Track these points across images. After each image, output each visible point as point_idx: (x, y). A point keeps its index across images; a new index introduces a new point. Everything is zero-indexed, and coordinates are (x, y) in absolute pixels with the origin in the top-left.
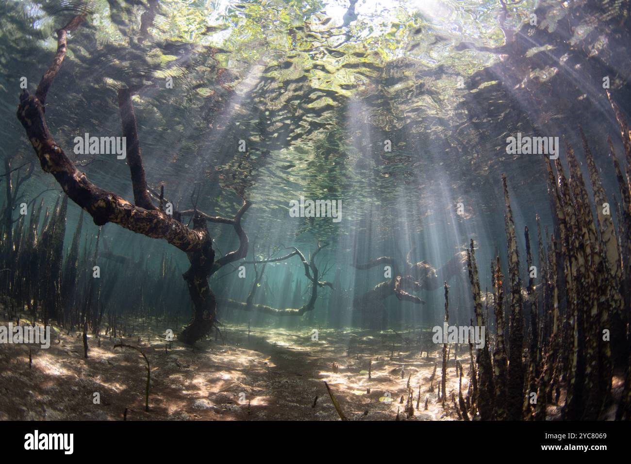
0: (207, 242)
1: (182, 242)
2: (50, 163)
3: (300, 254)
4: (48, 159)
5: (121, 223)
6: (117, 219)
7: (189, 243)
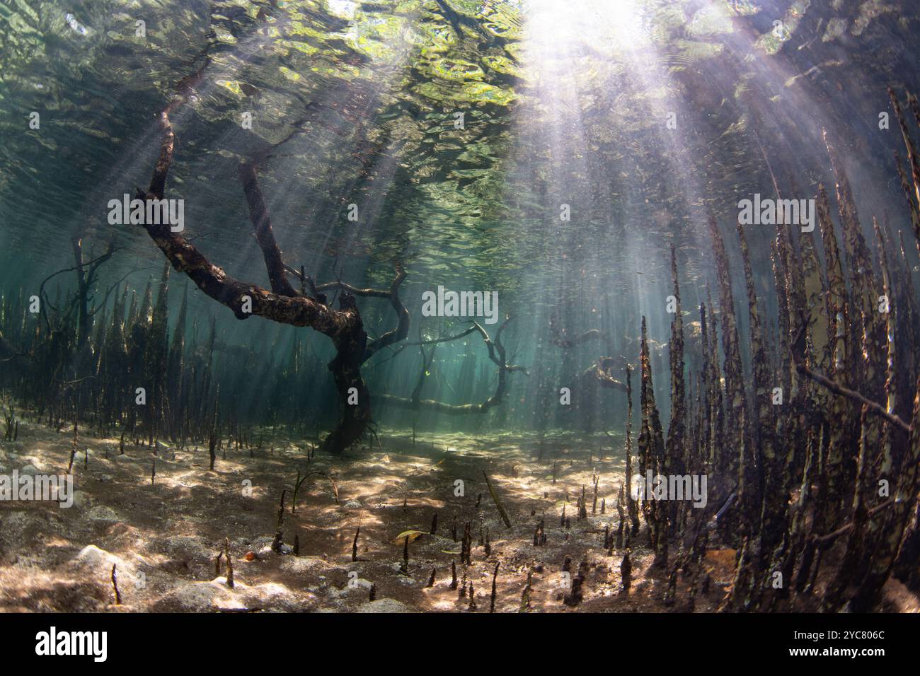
0: (357, 323)
1: (329, 327)
2: (184, 263)
3: (480, 330)
4: (181, 259)
5: (266, 314)
6: (261, 311)
7: (337, 328)
